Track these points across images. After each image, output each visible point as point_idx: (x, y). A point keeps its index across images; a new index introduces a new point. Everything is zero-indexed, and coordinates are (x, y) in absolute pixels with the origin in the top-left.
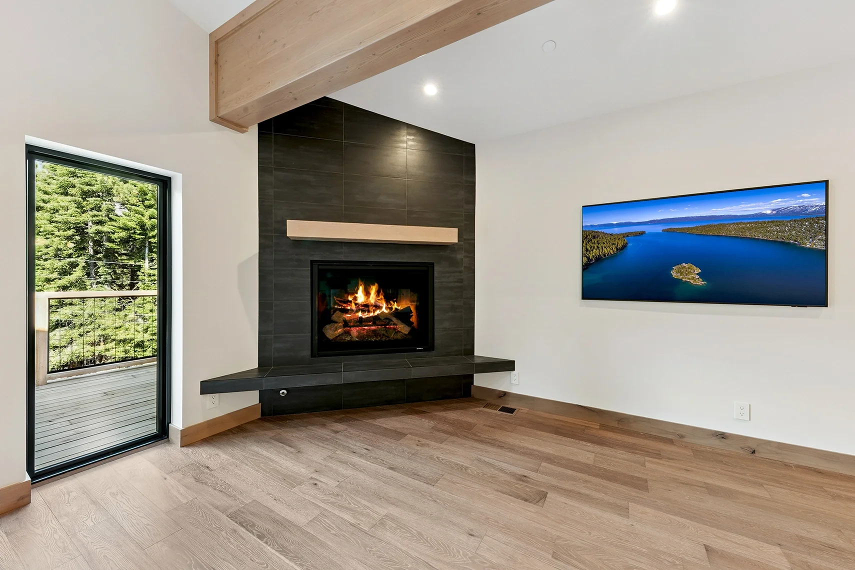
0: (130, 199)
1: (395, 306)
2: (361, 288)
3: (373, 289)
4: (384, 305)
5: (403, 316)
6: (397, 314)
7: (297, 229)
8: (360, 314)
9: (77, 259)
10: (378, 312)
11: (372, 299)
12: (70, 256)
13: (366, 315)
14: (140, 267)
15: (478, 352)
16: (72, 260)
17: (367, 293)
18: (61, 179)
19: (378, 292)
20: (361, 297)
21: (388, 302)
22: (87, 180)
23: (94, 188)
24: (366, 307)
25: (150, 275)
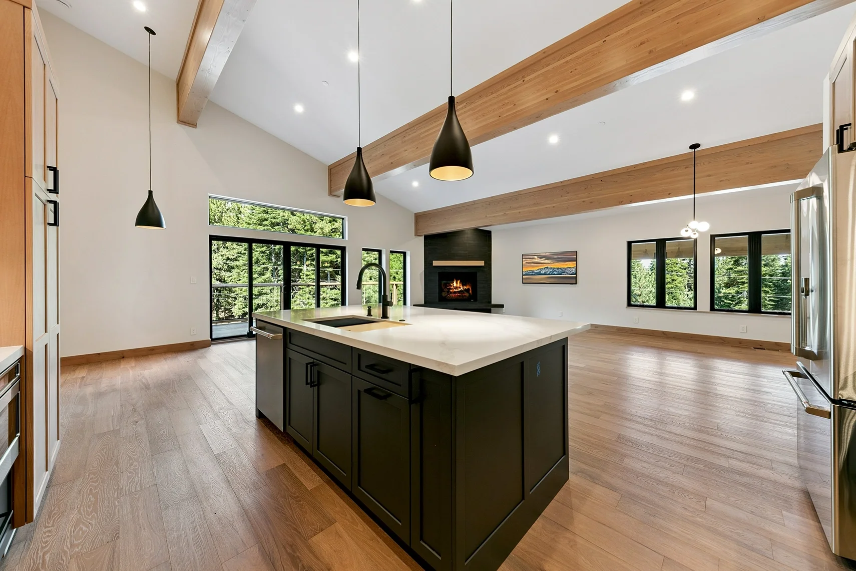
0: (297, 226)
1: (465, 287)
2: (455, 281)
3: (459, 282)
4: (462, 287)
5: (467, 290)
6: (466, 290)
7: (436, 263)
8: (455, 290)
9: (267, 265)
10: (460, 289)
11: (458, 285)
12: (264, 264)
13: (456, 290)
14: (301, 270)
15: (492, 303)
16: (265, 266)
17: (457, 283)
18: (260, 215)
19: (460, 283)
20: (455, 284)
21: (463, 286)
22: (274, 215)
23: (278, 221)
24: (456, 288)
25: (307, 275)
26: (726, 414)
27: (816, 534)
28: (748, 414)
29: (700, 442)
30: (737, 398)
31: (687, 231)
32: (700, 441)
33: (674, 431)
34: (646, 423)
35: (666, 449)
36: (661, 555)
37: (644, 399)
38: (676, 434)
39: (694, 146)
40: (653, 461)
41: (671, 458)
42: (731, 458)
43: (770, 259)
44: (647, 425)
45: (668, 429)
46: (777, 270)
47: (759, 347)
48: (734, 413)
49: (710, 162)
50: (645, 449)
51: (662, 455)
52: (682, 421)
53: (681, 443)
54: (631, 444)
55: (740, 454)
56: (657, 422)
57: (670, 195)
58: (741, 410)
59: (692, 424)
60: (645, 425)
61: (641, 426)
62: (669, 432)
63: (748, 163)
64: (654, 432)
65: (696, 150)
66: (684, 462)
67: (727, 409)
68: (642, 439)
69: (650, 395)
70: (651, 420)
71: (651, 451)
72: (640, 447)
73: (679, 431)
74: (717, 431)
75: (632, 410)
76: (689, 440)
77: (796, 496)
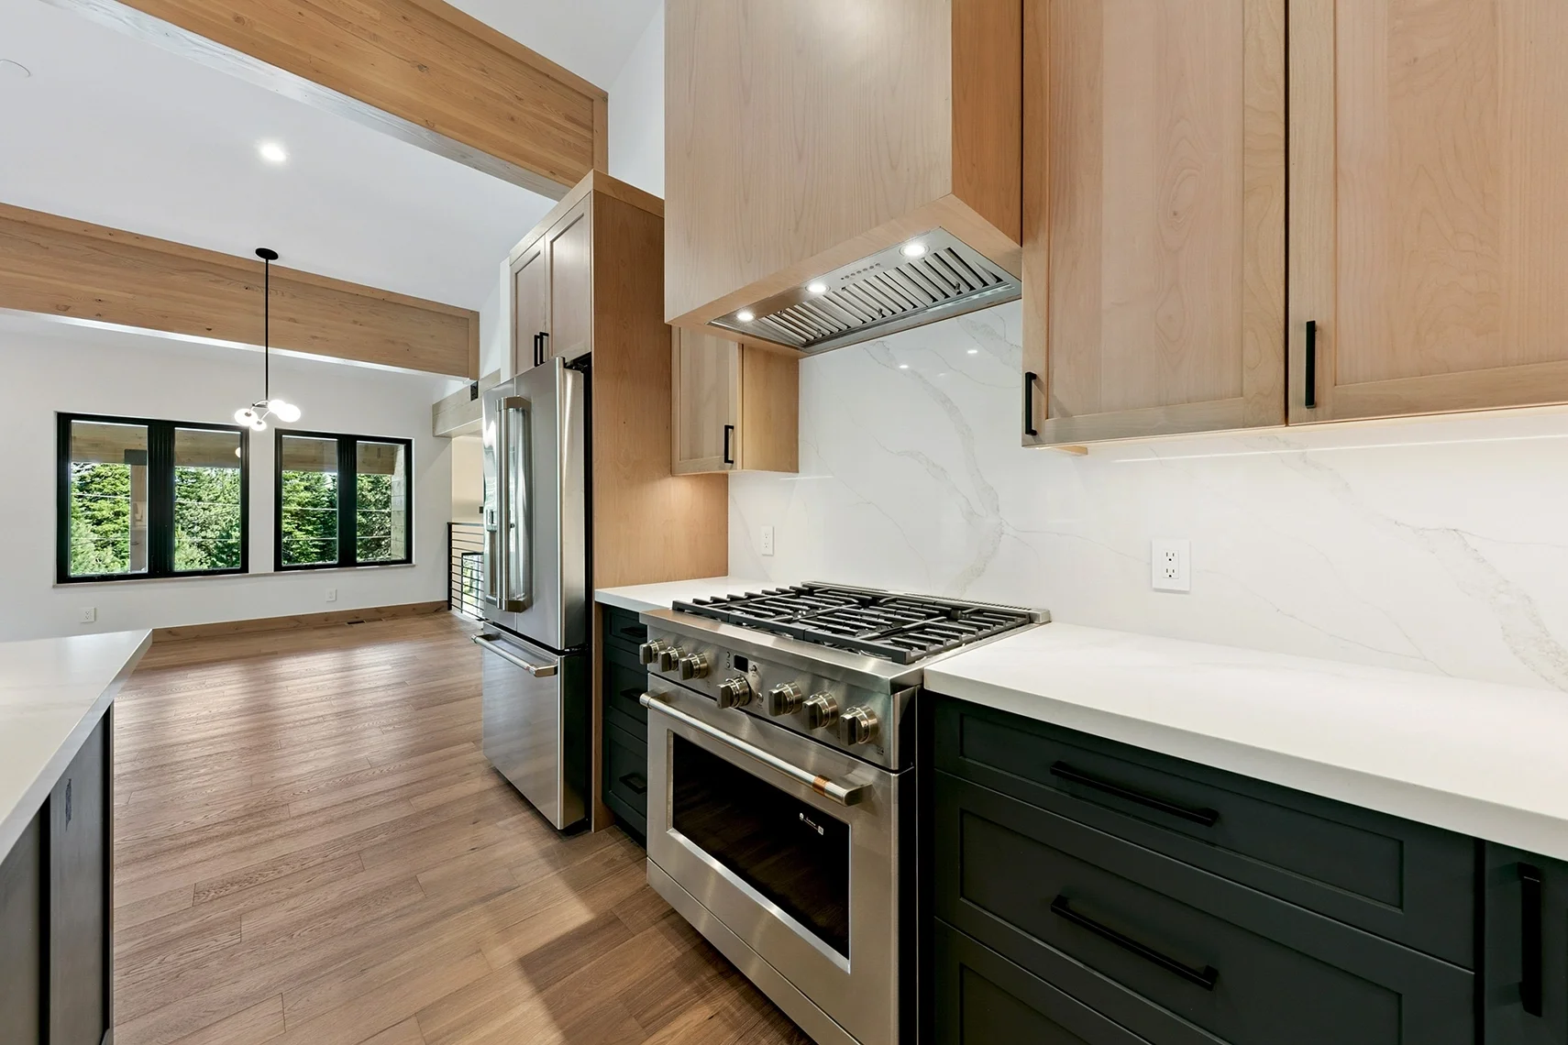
26: (370, 737)
27: (535, 824)
28: (396, 723)
29: (360, 801)
30: (370, 707)
31: (248, 415)
32: (358, 799)
33: (307, 810)
34: (242, 828)
35: (312, 847)
36: (410, 1017)
37: (206, 784)
38: (315, 812)
39: (267, 254)
40: (301, 885)
41: (331, 857)
42: (412, 797)
43: (312, 479)
44: (249, 830)
45: (294, 813)
46: (323, 496)
47: (356, 620)
48: (378, 731)
49: (294, 297)
50: (272, 875)
51: (311, 864)
52: (312, 784)
53: (332, 821)
54: (236, 887)
55: (418, 784)
56: (265, 813)
57: (208, 332)
58: (384, 721)
59: (330, 780)
60: (242, 833)
61: (237, 838)
62: (300, 816)
63: (355, 322)
64: (271, 834)
65: (270, 261)
66: (355, 848)
67: (365, 729)
68: (255, 862)
69: (216, 768)
70: (249, 815)
71: (286, 870)
72: (261, 879)
73: (315, 803)
74: (373, 770)
75: (194, 820)
76: (341, 808)
77: (496, 798)
